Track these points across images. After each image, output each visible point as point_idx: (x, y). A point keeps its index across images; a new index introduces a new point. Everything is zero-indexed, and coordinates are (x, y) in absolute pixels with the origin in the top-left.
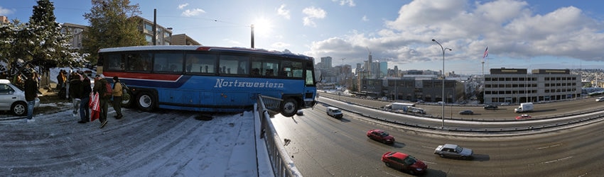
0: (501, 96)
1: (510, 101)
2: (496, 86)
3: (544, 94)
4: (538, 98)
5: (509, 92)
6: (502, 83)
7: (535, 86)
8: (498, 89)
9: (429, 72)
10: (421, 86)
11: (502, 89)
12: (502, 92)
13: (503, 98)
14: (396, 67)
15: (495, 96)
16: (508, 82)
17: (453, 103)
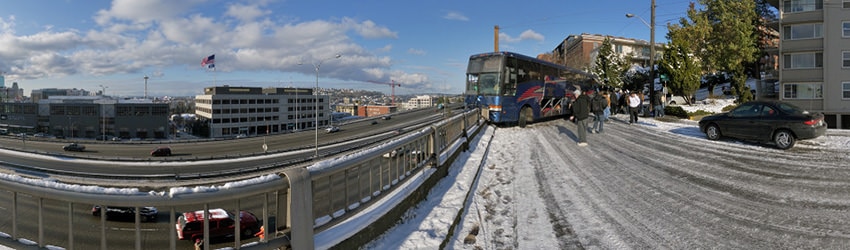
0: (235, 125)
1: (245, 132)
2: (227, 111)
3: (287, 122)
4: (280, 127)
5: (244, 120)
6: (235, 106)
7: (276, 110)
8: (229, 116)
9: (74, 92)
10: (112, 114)
11: (235, 116)
12: (235, 120)
13: (237, 129)
14: (15, 84)
15: (226, 125)
16: (244, 106)
17: (165, 138)
